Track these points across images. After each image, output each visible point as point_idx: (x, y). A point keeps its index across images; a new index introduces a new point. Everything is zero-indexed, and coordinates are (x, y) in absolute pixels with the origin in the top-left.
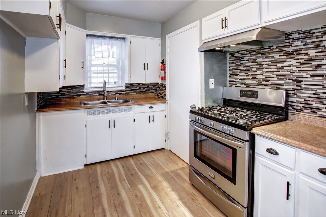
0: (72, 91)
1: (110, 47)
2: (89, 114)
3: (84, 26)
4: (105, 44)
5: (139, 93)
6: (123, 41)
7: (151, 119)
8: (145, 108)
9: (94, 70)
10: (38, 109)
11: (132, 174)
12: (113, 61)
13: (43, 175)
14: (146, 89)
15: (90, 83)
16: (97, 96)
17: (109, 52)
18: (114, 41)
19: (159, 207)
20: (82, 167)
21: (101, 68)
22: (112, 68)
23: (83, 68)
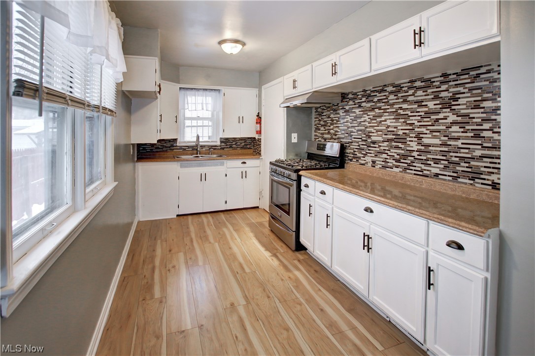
0: (165, 145)
1: (204, 97)
2: (181, 167)
3: (177, 81)
4: (198, 96)
5: (235, 149)
6: (218, 92)
7: (244, 175)
8: (237, 163)
9: (188, 123)
10: (137, 159)
11: (219, 223)
12: (208, 114)
13: (141, 220)
14: (243, 144)
15: (184, 137)
16: (190, 150)
17: (202, 104)
18: (208, 93)
19: (236, 239)
20: (175, 217)
21: (196, 121)
22: (207, 121)
23: (176, 122)
